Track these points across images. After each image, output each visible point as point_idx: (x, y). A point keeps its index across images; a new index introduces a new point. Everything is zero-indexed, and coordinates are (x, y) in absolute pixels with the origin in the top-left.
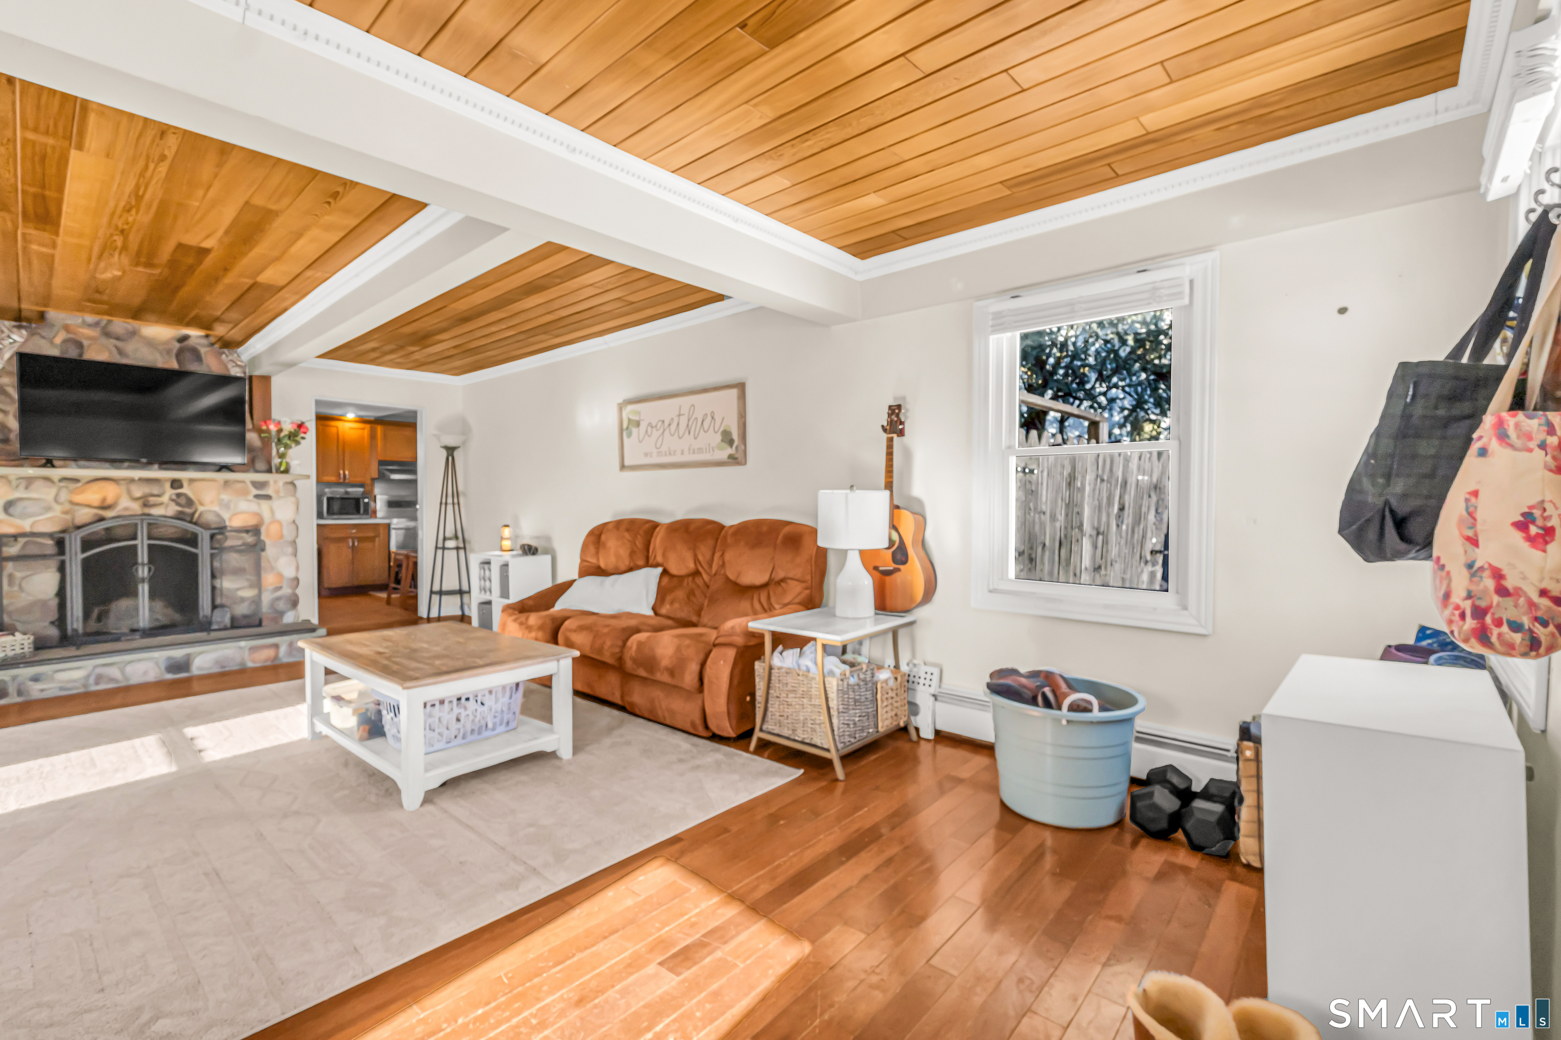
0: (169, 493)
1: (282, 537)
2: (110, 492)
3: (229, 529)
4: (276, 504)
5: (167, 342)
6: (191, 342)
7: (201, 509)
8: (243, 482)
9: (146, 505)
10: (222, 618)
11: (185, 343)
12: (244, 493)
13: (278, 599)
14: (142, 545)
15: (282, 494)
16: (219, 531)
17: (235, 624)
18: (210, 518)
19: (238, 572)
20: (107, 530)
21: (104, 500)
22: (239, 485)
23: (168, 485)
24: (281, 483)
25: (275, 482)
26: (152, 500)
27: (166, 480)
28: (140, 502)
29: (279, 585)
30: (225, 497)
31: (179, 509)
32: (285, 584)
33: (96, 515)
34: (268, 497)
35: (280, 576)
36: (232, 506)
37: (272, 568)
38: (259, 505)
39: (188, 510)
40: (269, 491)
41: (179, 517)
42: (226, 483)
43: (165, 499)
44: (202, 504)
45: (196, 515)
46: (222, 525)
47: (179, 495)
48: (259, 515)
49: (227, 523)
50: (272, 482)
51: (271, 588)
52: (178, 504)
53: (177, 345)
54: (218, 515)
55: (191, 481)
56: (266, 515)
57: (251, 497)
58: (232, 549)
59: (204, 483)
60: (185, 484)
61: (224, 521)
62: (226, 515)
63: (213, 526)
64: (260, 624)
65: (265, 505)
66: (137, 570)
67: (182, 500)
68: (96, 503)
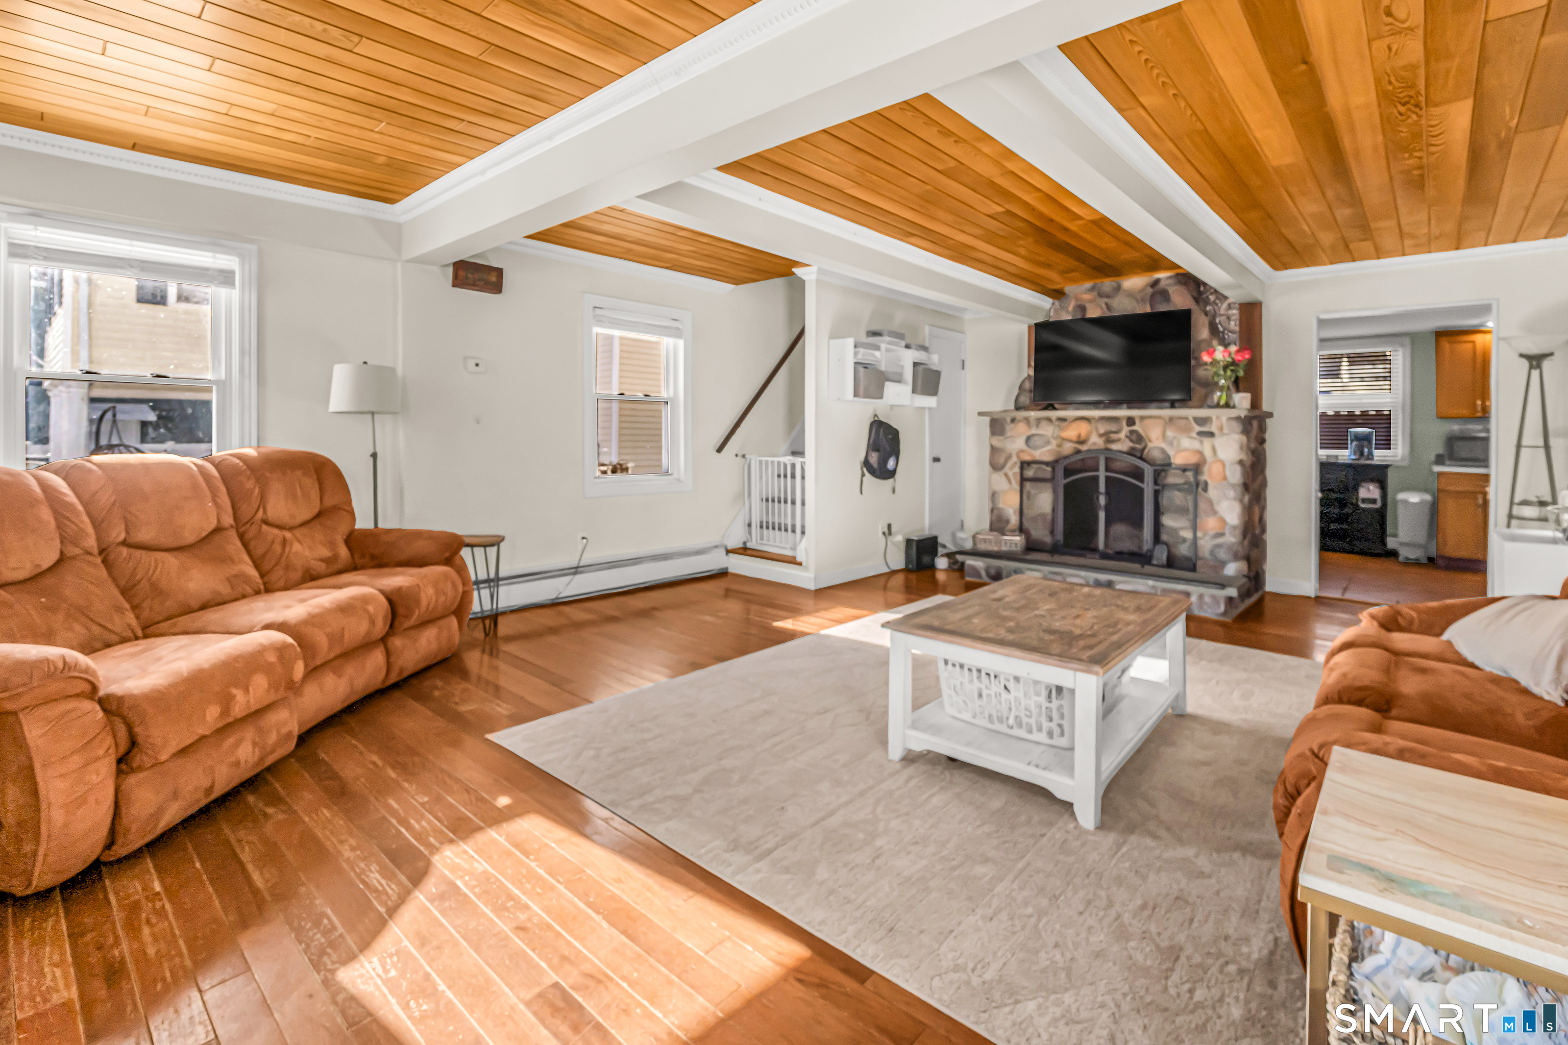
0: (1126, 430)
1: (1225, 478)
2: (1082, 429)
3: (1173, 466)
4: (1218, 441)
5: (1143, 289)
6: (1163, 284)
7: (1150, 445)
8: (1187, 418)
9: (1109, 441)
10: (1161, 554)
11: (1156, 288)
12: (1186, 430)
13: (1219, 546)
14: (1102, 474)
15: (1226, 431)
16: (1162, 468)
17: (1171, 563)
18: (1156, 455)
19: (1182, 511)
20: (1082, 460)
21: (1079, 436)
22: (1183, 422)
23: (1124, 423)
24: (1224, 419)
25: (1218, 418)
26: (1113, 436)
27: (1123, 417)
28: (1104, 438)
29: (1220, 531)
30: (1170, 434)
31: (1131, 444)
32: (1227, 531)
33: (1075, 448)
34: (1211, 434)
35: (1223, 521)
36: (1175, 443)
37: (1215, 512)
38: (1202, 442)
39: (1139, 447)
40: (1213, 428)
41: (1131, 453)
42: (1171, 419)
43: (1122, 435)
44: (1150, 441)
45: (1146, 451)
46: (1167, 461)
47: (1132, 432)
48: (1201, 453)
49: (1172, 461)
50: (1214, 418)
51: (1212, 533)
52: (1131, 441)
53: (1150, 290)
54: (1163, 451)
55: (1142, 418)
56: (1208, 453)
57: (1194, 435)
58: (1175, 487)
59: (1152, 420)
60: (1137, 421)
61: (1169, 457)
62: (1171, 452)
63: (1159, 462)
64: (1193, 569)
65: (1207, 442)
66: (1098, 498)
67: (1134, 437)
68: (1074, 439)
